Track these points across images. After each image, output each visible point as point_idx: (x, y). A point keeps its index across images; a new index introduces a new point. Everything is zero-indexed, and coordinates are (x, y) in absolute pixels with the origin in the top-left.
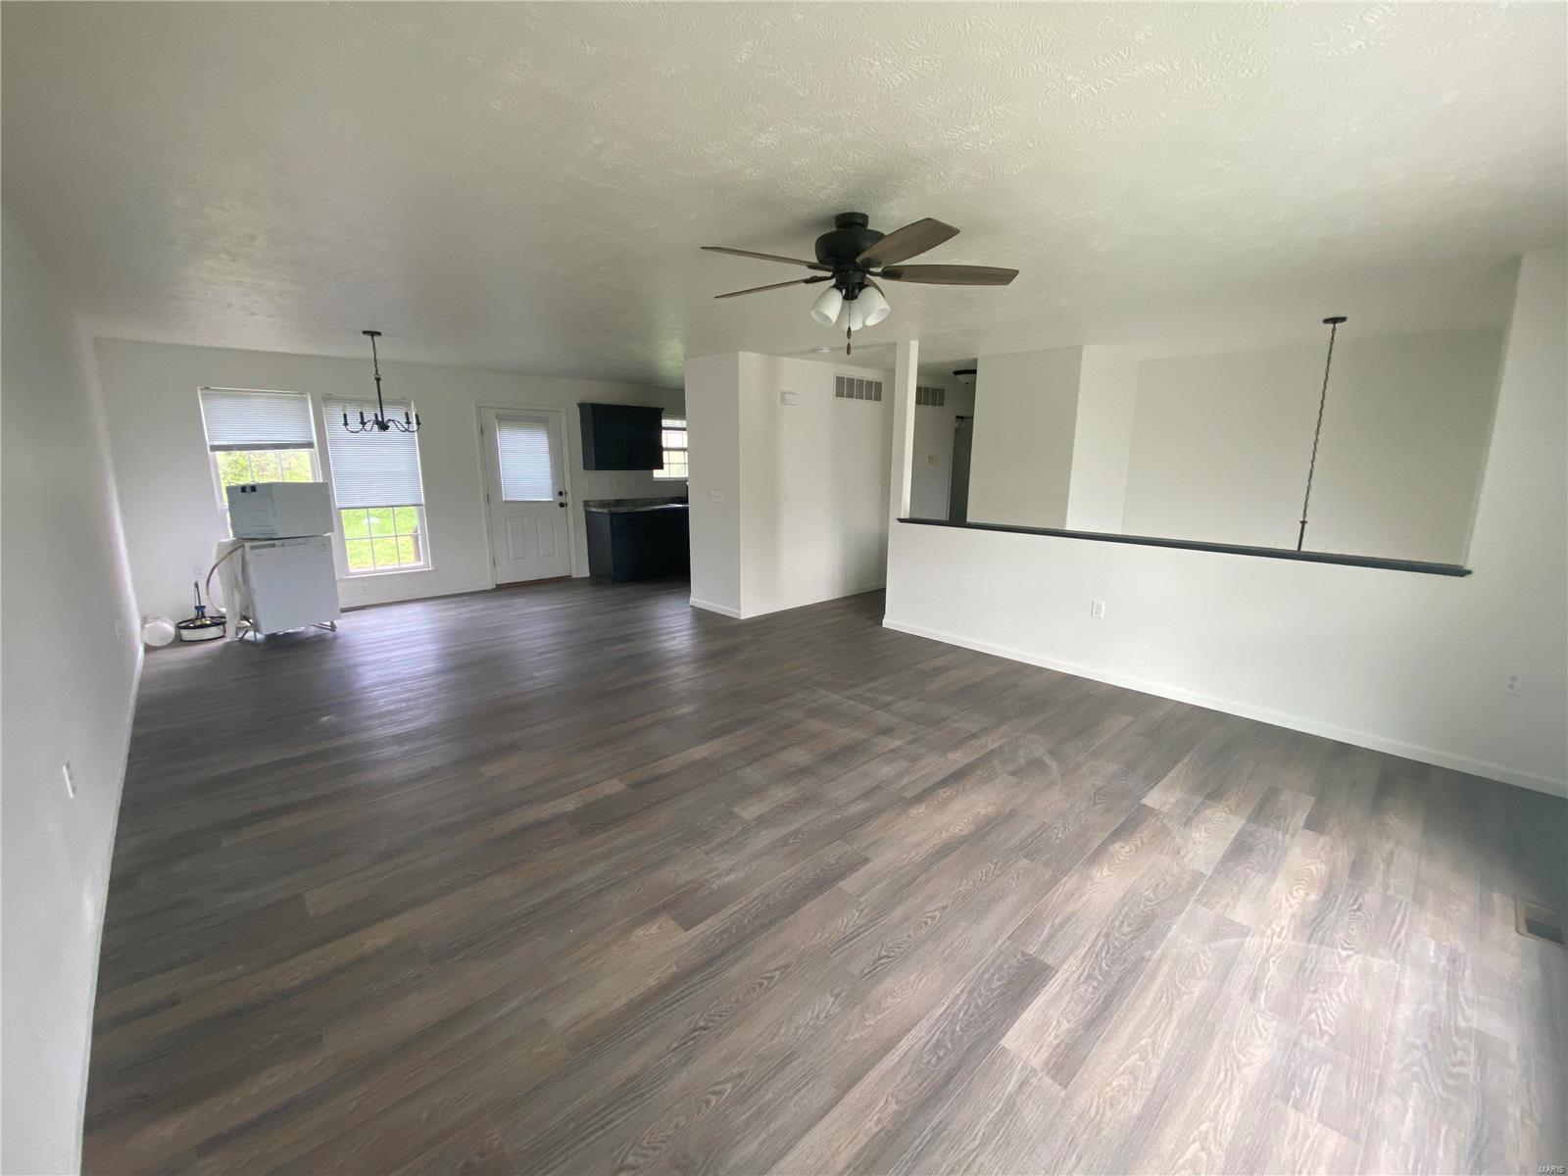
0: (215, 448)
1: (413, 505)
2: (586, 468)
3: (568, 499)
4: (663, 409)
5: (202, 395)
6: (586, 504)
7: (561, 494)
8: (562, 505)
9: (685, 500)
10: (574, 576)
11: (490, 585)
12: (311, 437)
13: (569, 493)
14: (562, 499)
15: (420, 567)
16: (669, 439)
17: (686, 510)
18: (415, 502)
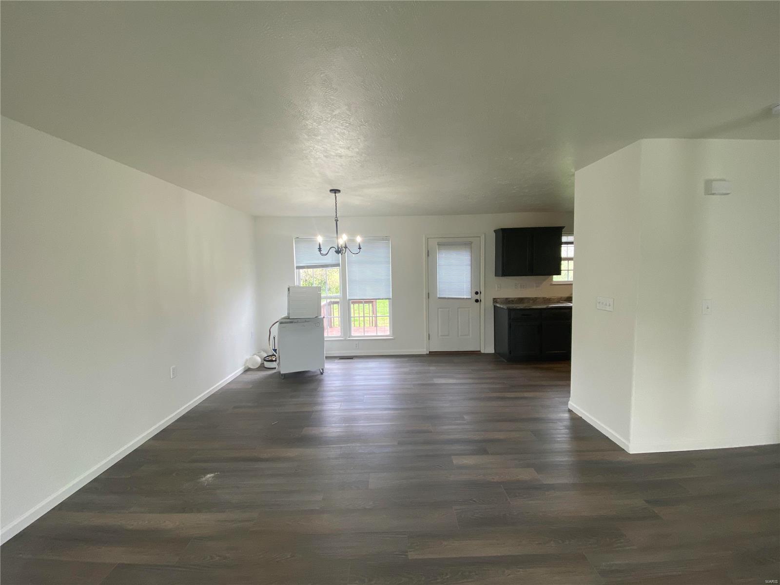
0: (299, 268)
1: (385, 299)
2: (497, 275)
3: (482, 297)
4: (563, 227)
5: (295, 241)
6: (495, 300)
7: (477, 293)
8: (477, 301)
9: (569, 299)
10: (482, 352)
11: (424, 351)
12: (339, 261)
13: (483, 293)
14: (477, 297)
15: (387, 336)
16: (566, 251)
17: (570, 308)
18: (386, 297)
